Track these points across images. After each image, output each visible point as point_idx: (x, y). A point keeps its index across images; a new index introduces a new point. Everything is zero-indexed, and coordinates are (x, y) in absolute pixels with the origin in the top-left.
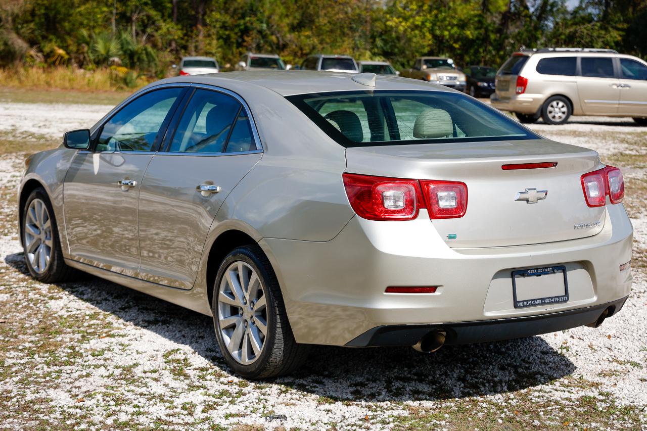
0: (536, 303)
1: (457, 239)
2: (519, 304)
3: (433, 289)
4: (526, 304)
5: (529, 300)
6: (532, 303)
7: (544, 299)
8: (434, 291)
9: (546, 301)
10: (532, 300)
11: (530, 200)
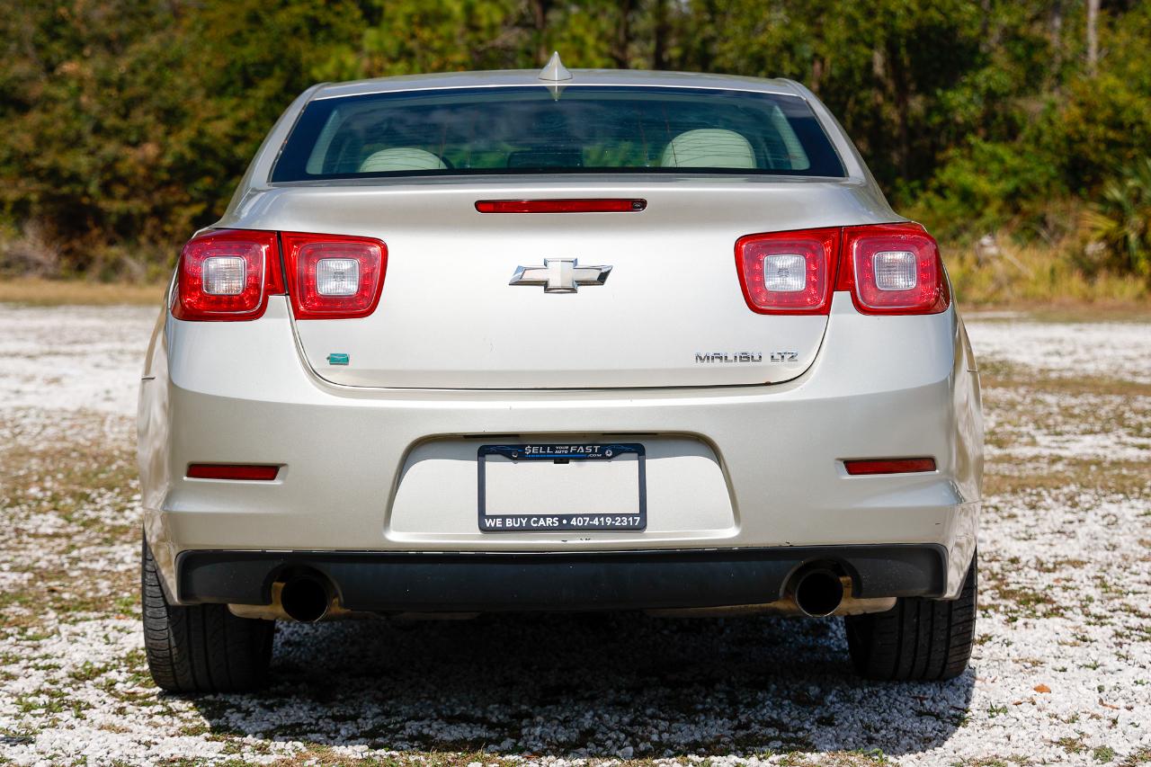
0: (542, 522)
1: (352, 364)
2: (489, 523)
3: (269, 472)
4: (509, 523)
5: (523, 517)
6: (528, 525)
7: (569, 517)
8: (273, 478)
9: (574, 522)
10: (530, 517)
11: (551, 285)
